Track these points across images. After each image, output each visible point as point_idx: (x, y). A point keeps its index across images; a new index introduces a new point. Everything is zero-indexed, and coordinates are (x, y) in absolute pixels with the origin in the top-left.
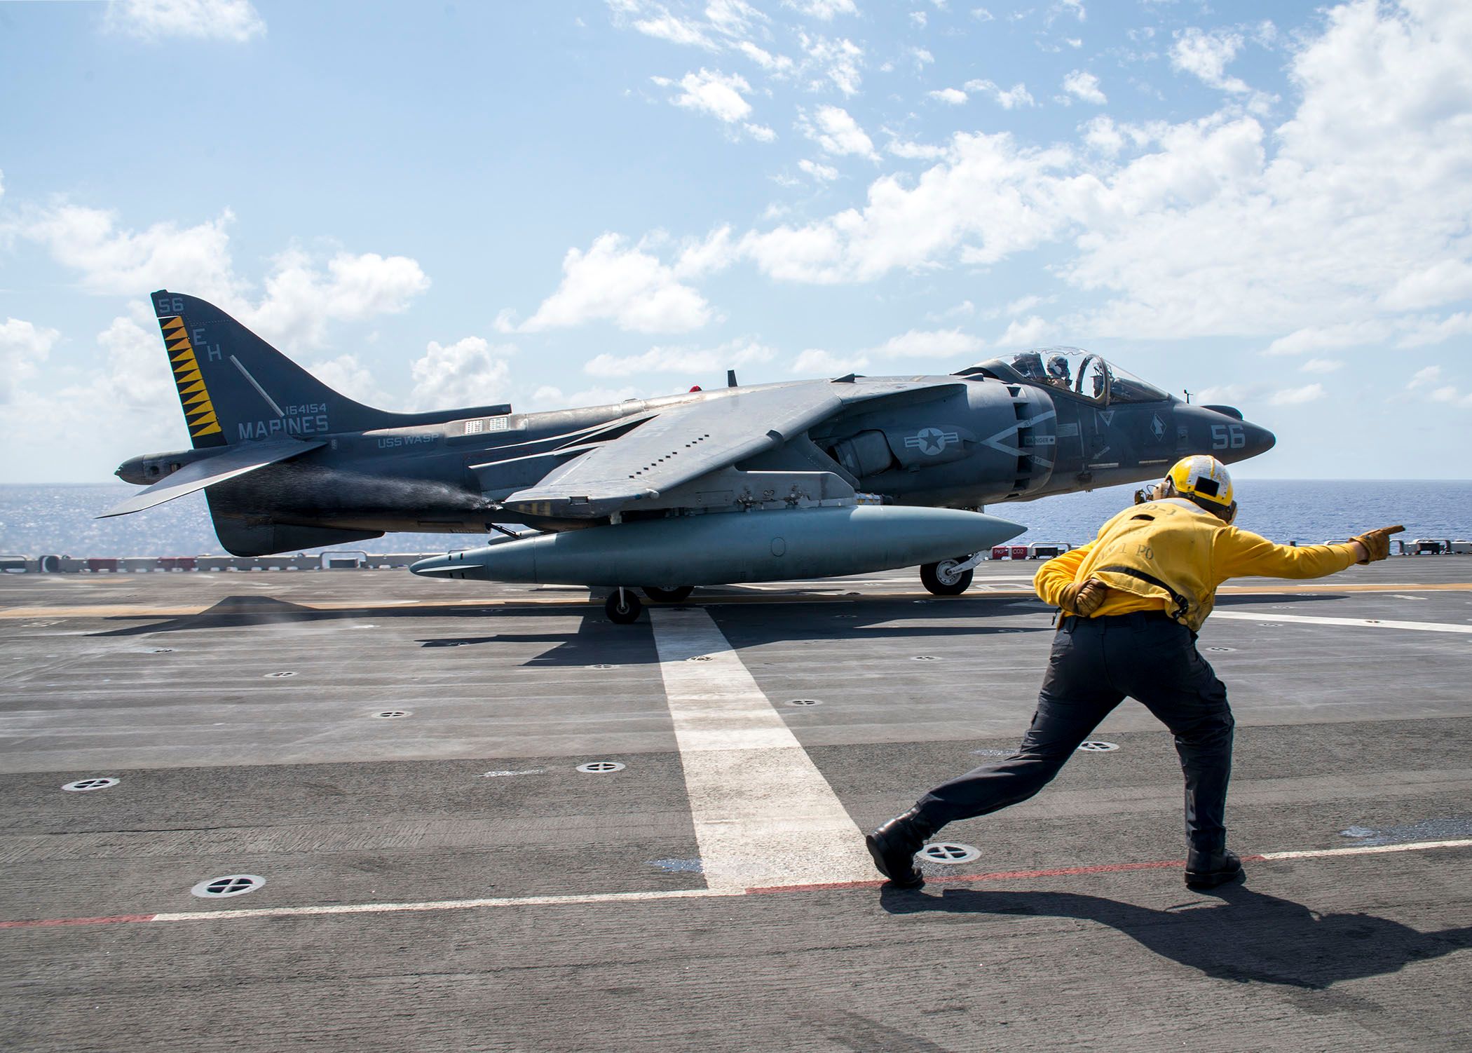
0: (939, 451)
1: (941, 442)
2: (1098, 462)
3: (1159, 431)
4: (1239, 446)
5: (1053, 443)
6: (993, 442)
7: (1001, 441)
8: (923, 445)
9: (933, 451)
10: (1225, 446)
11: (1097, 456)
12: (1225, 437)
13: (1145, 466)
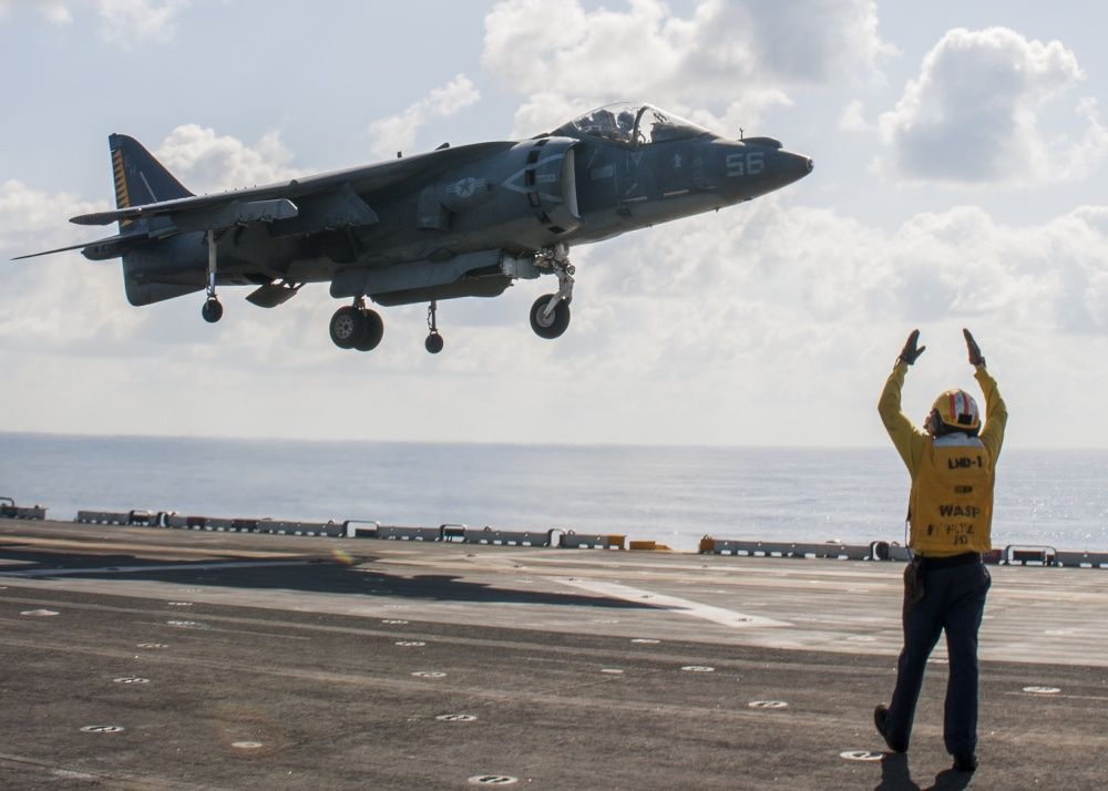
0: (469, 195)
1: (472, 188)
2: (630, 197)
3: (678, 165)
4: (757, 171)
5: (554, 180)
6: (509, 184)
7: (512, 183)
8: (458, 189)
9: (466, 194)
10: (741, 172)
11: (628, 192)
12: (740, 164)
13: (668, 197)
